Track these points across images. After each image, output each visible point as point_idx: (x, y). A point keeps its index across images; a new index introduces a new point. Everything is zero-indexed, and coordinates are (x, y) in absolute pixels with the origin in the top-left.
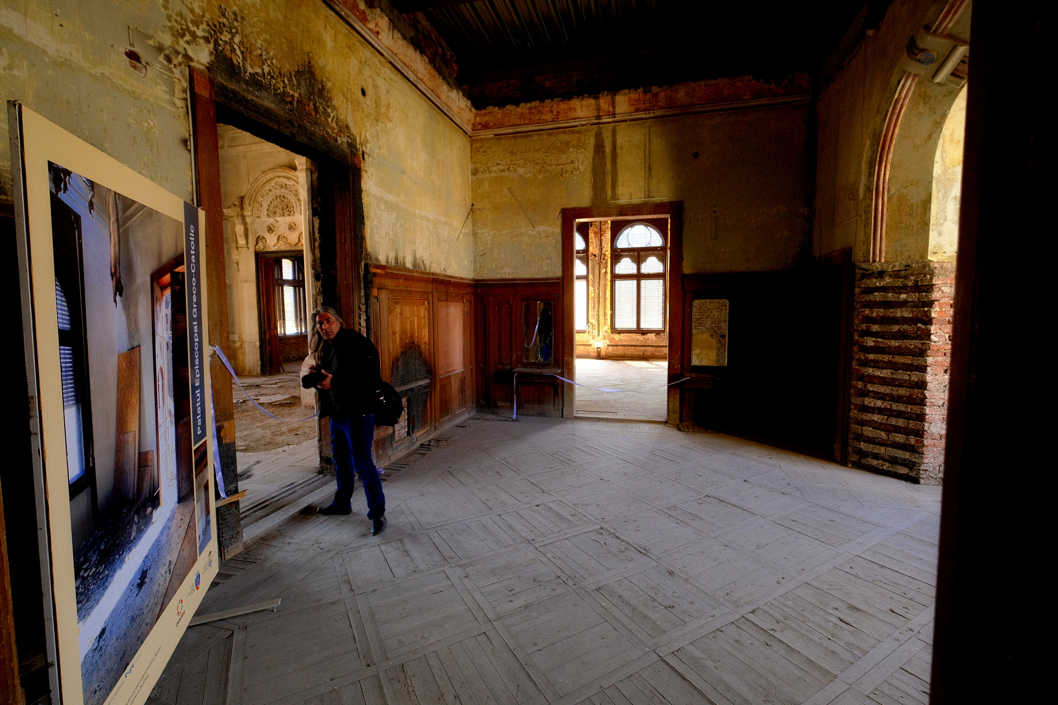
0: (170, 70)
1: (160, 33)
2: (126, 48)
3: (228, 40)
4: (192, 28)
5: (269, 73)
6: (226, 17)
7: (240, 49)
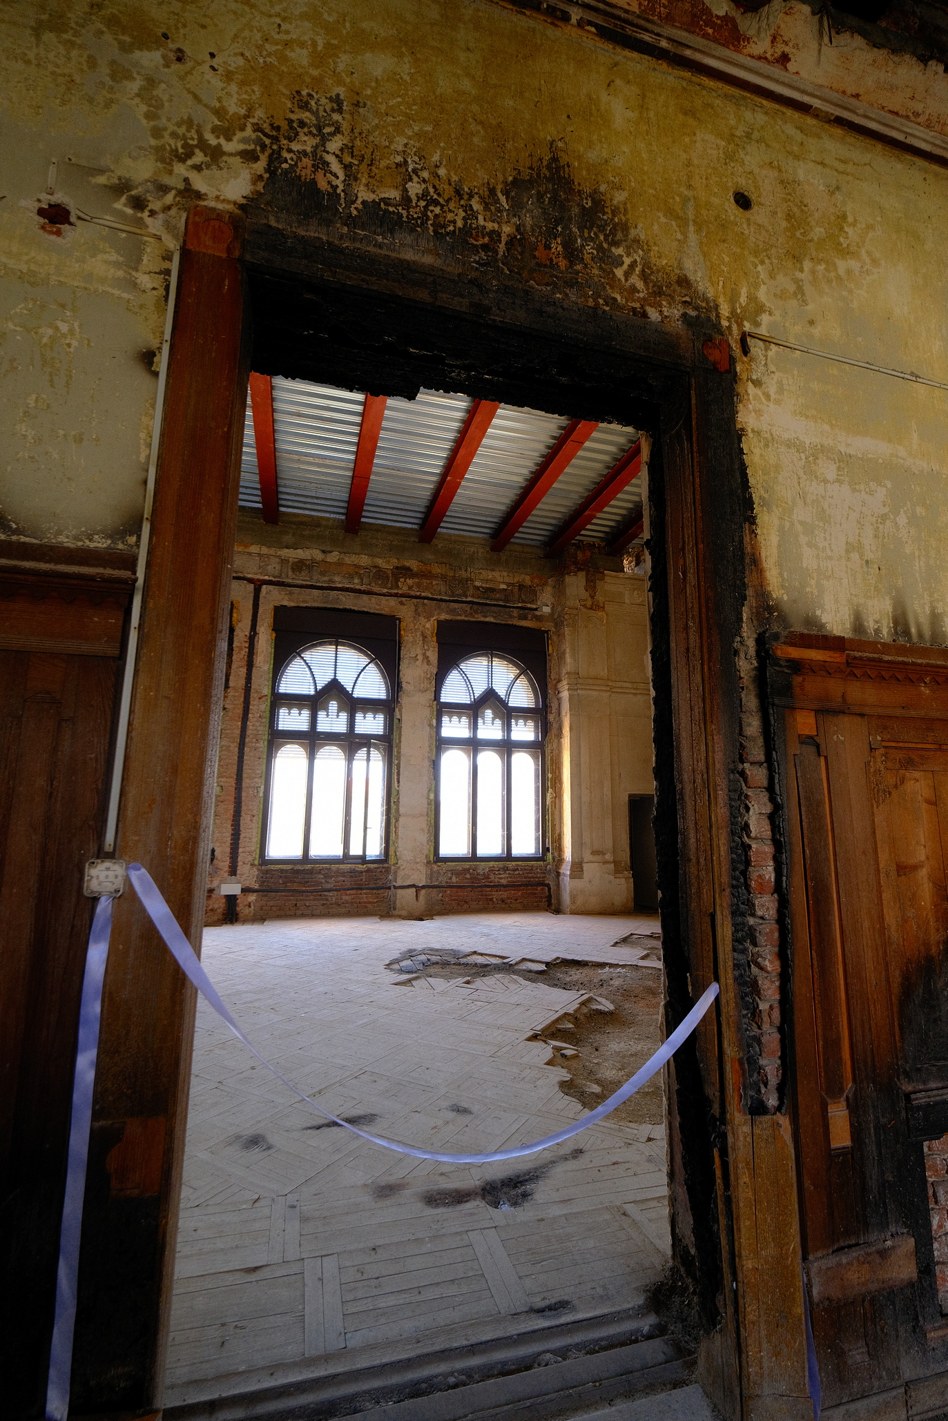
0: (140, 223)
1: (127, 161)
2: (39, 201)
3: (309, 149)
4: (213, 141)
5: (424, 195)
6: (310, 110)
7: (341, 161)
